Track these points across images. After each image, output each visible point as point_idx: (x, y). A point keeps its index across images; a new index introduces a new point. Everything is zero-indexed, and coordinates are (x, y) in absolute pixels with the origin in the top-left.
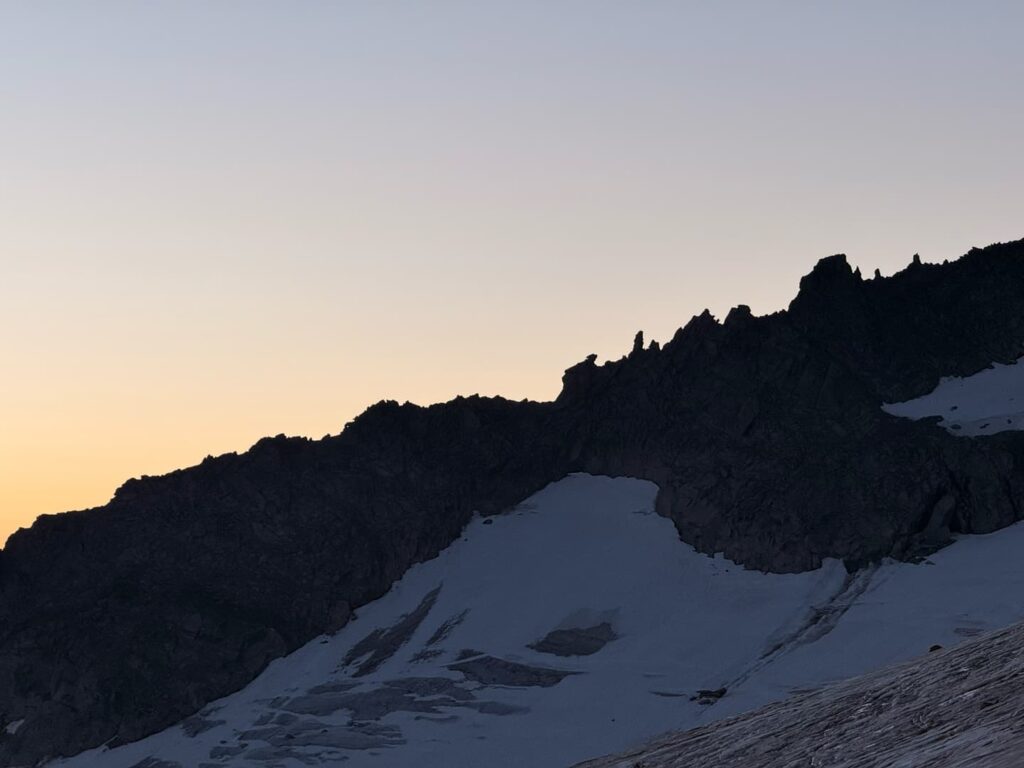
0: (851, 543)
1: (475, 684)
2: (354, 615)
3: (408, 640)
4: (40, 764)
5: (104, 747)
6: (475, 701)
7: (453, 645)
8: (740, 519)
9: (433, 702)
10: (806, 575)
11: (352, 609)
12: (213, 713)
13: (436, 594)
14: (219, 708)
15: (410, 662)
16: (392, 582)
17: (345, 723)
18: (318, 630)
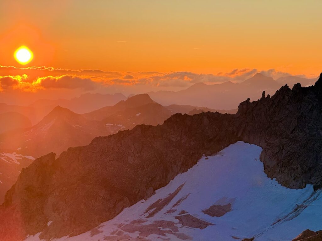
0: (318, 178)
1: (181, 225)
2: (155, 192)
3: (168, 204)
4: (51, 239)
5: (68, 236)
6: (178, 233)
7: (179, 209)
8: (282, 166)
9: (165, 232)
10: (299, 190)
11: (155, 190)
12: (101, 228)
13: (182, 186)
14: (104, 226)
15: (165, 214)
16: (170, 180)
17: (136, 237)
18: (142, 198)
